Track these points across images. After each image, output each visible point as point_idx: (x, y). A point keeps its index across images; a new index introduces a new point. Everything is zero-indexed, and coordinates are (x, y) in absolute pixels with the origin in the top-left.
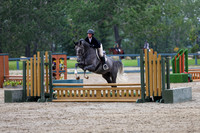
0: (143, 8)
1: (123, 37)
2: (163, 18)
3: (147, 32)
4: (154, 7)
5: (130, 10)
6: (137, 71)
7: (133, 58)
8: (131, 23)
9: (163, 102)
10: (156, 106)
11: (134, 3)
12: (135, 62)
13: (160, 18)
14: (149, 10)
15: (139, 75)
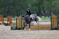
0: (51, 2)
1: (46, 11)
2: (57, 5)
3: (52, 9)
4: (54, 2)
5: (47, 3)
6: (50, 21)
7: (49, 17)
8: (48, 7)
9: (57, 30)
10: (55, 31)
11: (49, 1)
12: (49, 18)
13: (56, 5)
14: (53, 3)
15: (50, 22)
